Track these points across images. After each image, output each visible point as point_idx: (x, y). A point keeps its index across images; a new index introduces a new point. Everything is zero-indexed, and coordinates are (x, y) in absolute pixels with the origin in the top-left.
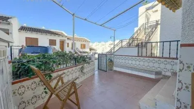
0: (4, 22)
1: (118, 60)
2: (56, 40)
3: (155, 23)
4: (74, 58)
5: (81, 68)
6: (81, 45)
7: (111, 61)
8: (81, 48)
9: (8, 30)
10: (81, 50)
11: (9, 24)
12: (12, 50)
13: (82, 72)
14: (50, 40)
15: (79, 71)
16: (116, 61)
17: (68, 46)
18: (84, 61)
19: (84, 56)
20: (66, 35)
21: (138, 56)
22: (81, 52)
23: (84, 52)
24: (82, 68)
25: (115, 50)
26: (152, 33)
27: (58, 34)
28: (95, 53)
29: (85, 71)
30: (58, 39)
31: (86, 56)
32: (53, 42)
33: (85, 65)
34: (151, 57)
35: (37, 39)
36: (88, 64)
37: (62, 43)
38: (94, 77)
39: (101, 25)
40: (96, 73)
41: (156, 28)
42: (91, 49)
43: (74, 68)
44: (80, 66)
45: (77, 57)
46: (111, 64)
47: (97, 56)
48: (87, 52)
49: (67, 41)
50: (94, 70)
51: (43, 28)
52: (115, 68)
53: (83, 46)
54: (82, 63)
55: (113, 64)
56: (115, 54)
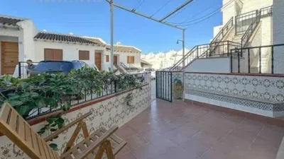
0: (11, 26)
1: (192, 81)
2: (88, 52)
3: (255, 16)
4: (112, 80)
5: (127, 97)
6: (128, 57)
7: (179, 83)
8: (128, 62)
9: (17, 38)
10: (128, 66)
11: (18, 29)
12: (22, 68)
13: (128, 104)
14: (80, 51)
15: (123, 104)
16: (188, 82)
17: (108, 61)
18: (133, 84)
19: (132, 75)
20: (104, 43)
21: (232, 73)
22: (127, 69)
23: (133, 69)
24: (129, 97)
25: (186, 64)
26: (252, 32)
27: (91, 42)
28: (150, 70)
29: (133, 102)
30: (92, 50)
31: (136, 75)
32: (84, 55)
33: (134, 91)
34: (249, 74)
35: (61, 51)
36: (138, 90)
37: (99, 56)
38: (150, 113)
39: (160, 21)
40: (154, 104)
41: (257, 23)
42: (143, 64)
43: (113, 100)
44: (125, 95)
45: (119, 77)
46: (180, 87)
47: (153, 74)
48: (137, 69)
49: (106, 53)
50: (149, 99)
51: (71, 34)
52: (187, 96)
53: (131, 60)
54: (128, 88)
55: (183, 87)
56: (186, 70)
